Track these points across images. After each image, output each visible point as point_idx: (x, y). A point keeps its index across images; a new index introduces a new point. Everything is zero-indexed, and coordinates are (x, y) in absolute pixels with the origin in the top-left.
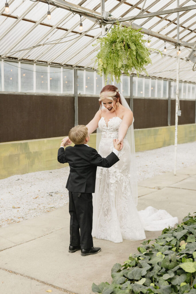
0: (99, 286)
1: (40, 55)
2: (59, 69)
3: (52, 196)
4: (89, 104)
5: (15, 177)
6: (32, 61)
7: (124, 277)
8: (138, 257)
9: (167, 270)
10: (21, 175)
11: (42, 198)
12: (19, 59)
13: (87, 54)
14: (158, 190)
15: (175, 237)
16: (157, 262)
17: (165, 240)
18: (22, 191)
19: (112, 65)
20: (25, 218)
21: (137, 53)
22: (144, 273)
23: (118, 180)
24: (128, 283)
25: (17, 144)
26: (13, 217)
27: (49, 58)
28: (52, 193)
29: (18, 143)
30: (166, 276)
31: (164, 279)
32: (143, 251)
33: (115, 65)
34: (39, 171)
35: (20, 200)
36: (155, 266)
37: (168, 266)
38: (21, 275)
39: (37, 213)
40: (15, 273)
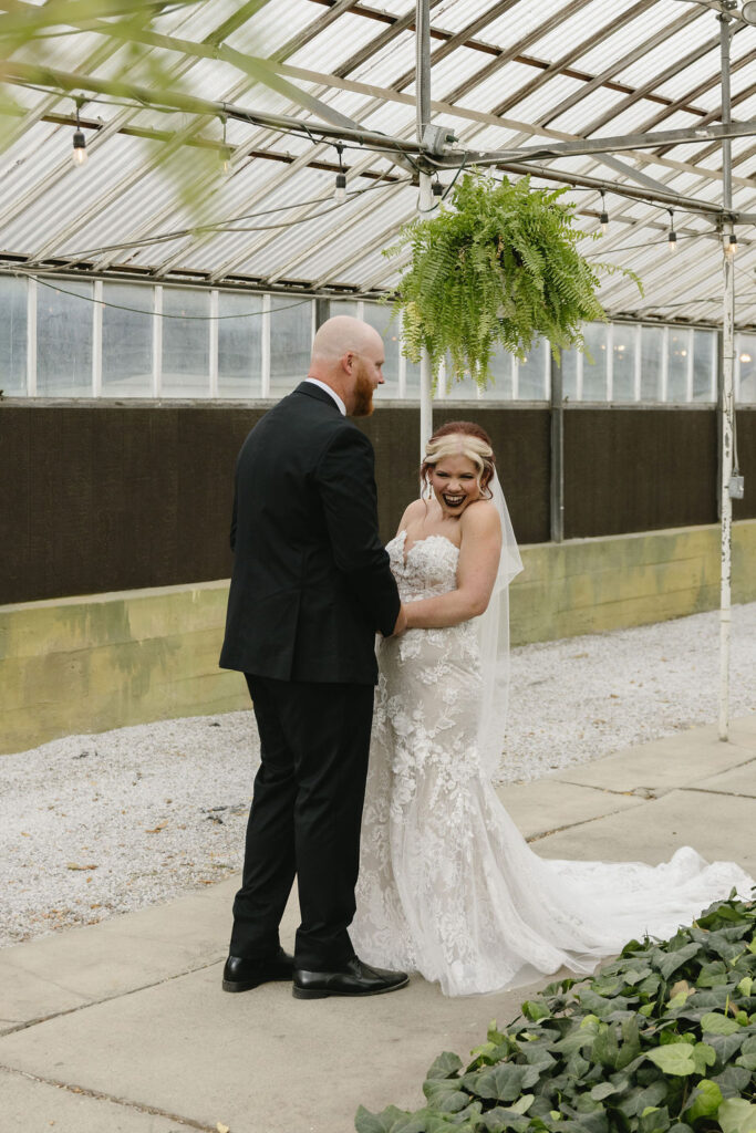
0: (379, 1115)
1: (182, 251)
2: (254, 300)
3: (221, 822)
4: (377, 440)
5: (69, 745)
6: (147, 275)
7: (463, 1094)
8: (518, 1031)
9: (608, 1072)
10: (95, 736)
11: (182, 831)
12: (95, 270)
13: (371, 238)
14: (644, 801)
15: (657, 970)
16: (578, 1048)
17: (621, 979)
18: (100, 803)
19: (457, 325)
20: (119, 908)
21: (548, 280)
22: (531, 1078)
23: (420, 767)
24: (474, 1108)
25: (80, 606)
26: (70, 905)
27: (218, 257)
28: (222, 809)
29: (86, 605)
30: (603, 1091)
31: (594, 1098)
32: (539, 1014)
33: (467, 327)
34: (168, 718)
35: (95, 839)
36: (573, 1060)
37: (613, 1058)
38: (115, 1100)
39: (164, 887)
40: (93, 1095)
